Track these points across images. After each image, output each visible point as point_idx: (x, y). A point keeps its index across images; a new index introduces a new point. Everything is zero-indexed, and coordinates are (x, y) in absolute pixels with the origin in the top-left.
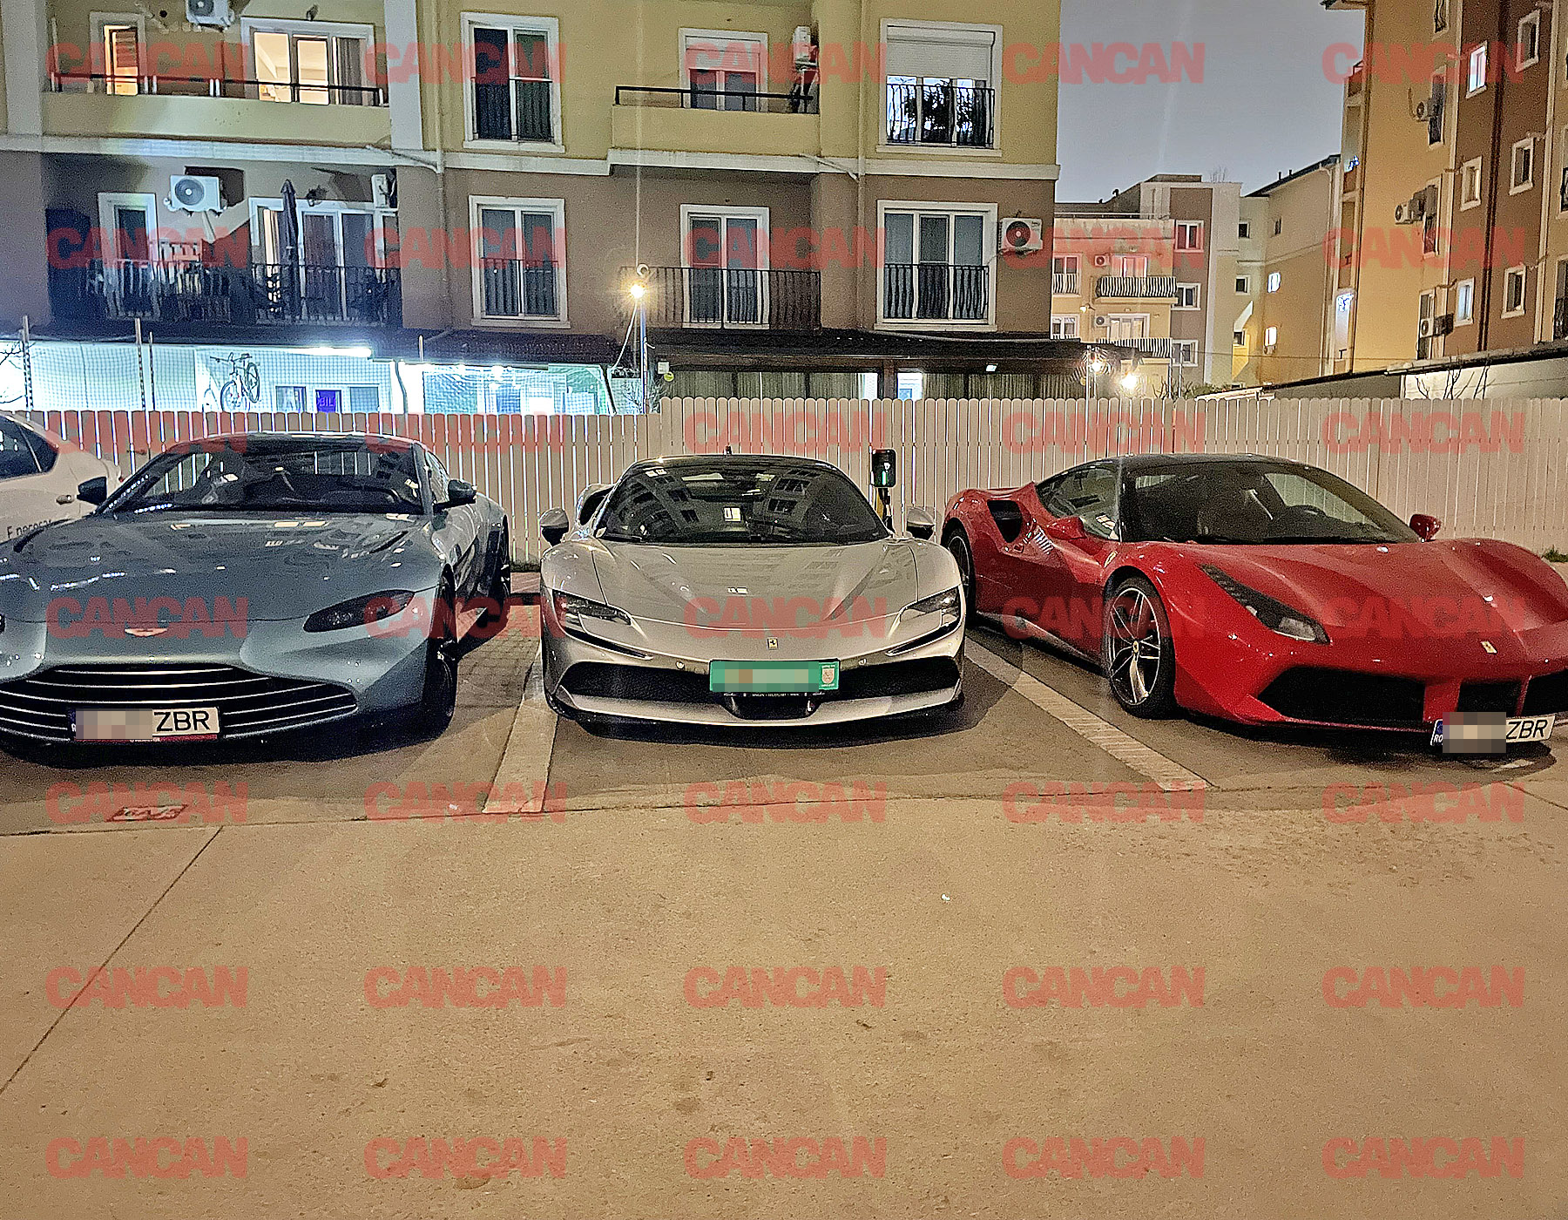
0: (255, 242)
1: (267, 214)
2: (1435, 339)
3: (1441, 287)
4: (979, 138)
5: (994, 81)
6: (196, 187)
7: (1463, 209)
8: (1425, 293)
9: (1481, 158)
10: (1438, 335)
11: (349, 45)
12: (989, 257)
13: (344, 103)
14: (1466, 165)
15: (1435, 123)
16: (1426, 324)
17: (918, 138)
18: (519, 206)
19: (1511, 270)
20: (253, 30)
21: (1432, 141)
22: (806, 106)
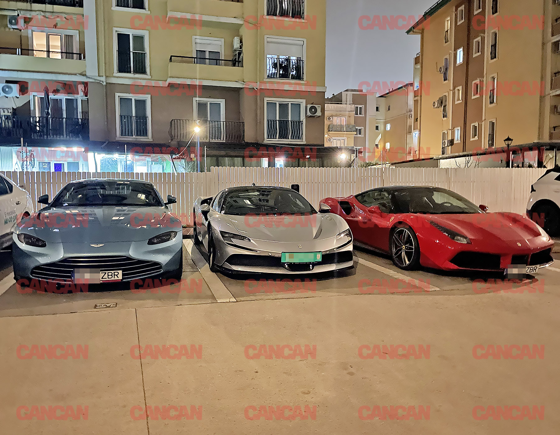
0: (32, 108)
1: (36, 97)
2: (448, 147)
3: (449, 130)
4: (298, 77)
5: (304, 57)
6: (10, 88)
7: (456, 103)
8: (444, 132)
9: (461, 86)
10: (449, 146)
11: (69, 38)
12: (303, 118)
13: (67, 58)
14: (457, 88)
15: (445, 74)
16: (445, 142)
17: (278, 76)
18: (133, 97)
19: (473, 124)
20: (32, 31)
21: (445, 80)
22: (238, 64)
